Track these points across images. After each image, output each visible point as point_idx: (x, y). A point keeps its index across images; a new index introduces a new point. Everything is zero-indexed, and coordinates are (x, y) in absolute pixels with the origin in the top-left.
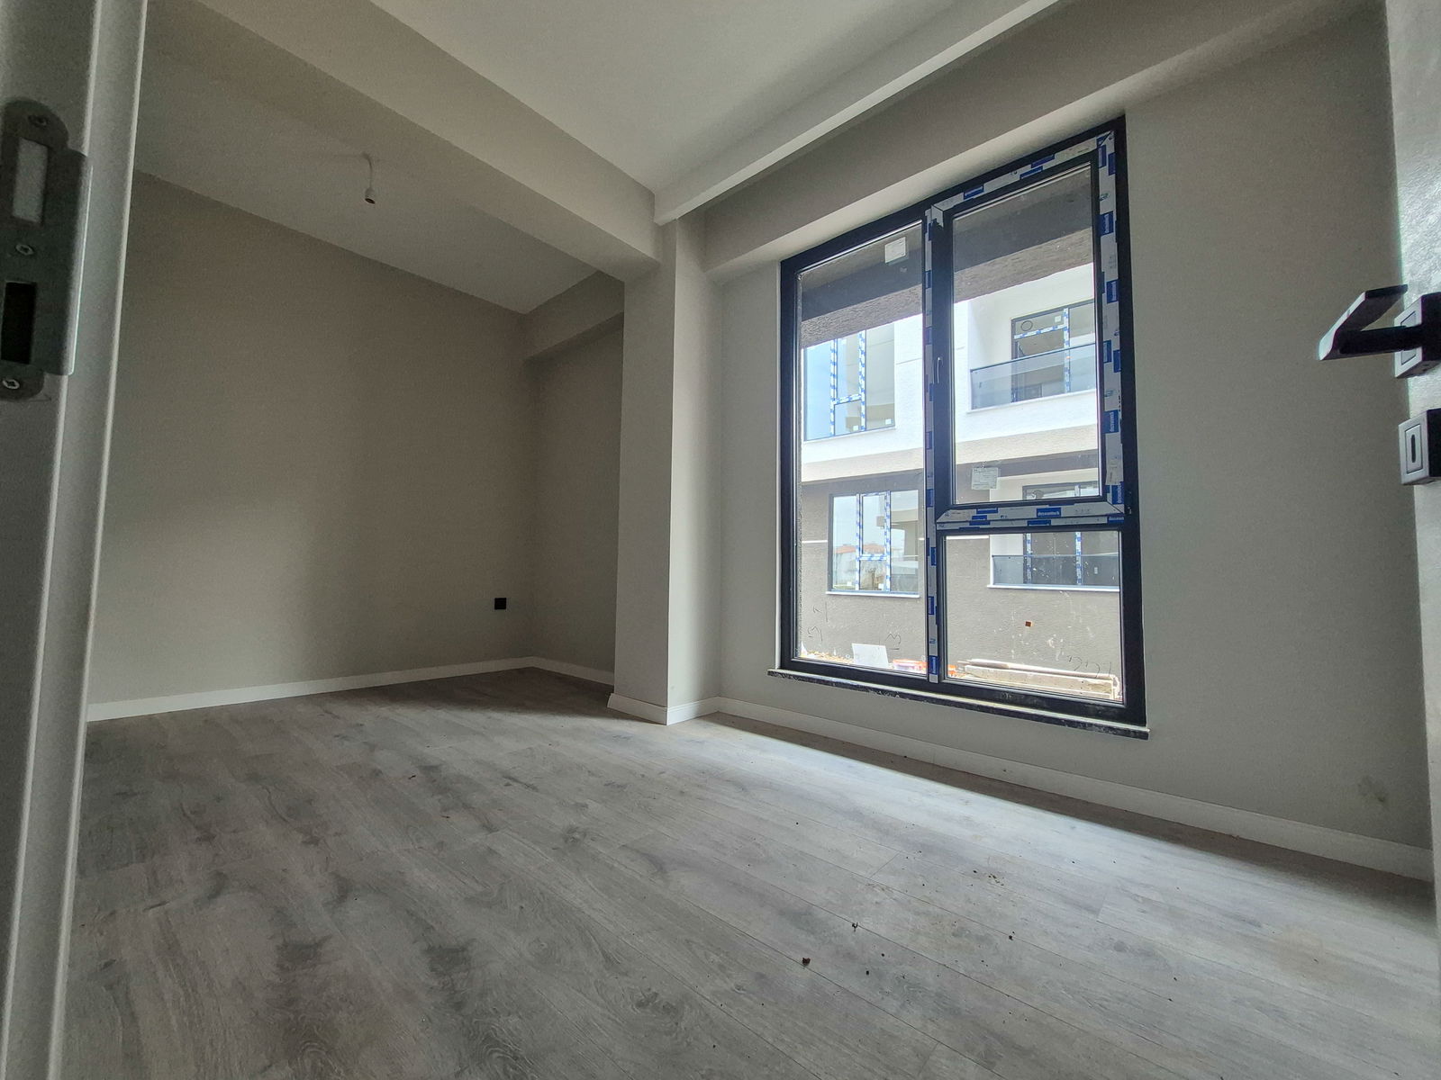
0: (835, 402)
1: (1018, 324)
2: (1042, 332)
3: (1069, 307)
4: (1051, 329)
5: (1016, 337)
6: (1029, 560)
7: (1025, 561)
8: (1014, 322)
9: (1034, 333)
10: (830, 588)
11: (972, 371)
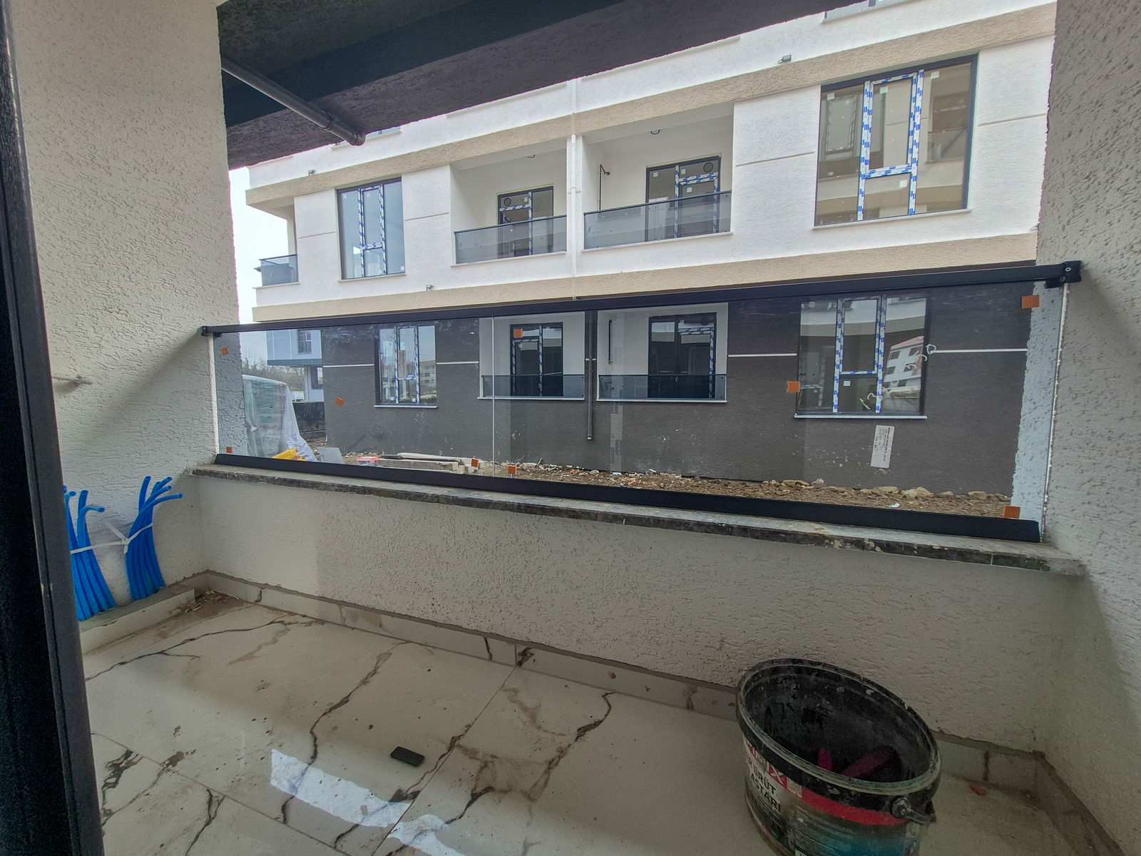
0: (364, 248)
1: (503, 199)
2: (516, 208)
3: (533, 191)
4: (521, 206)
5: (501, 210)
6: (514, 378)
7: (512, 380)
8: (500, 197)
9: (512, 208)
10: (379, 401)
11: (456, 233)
